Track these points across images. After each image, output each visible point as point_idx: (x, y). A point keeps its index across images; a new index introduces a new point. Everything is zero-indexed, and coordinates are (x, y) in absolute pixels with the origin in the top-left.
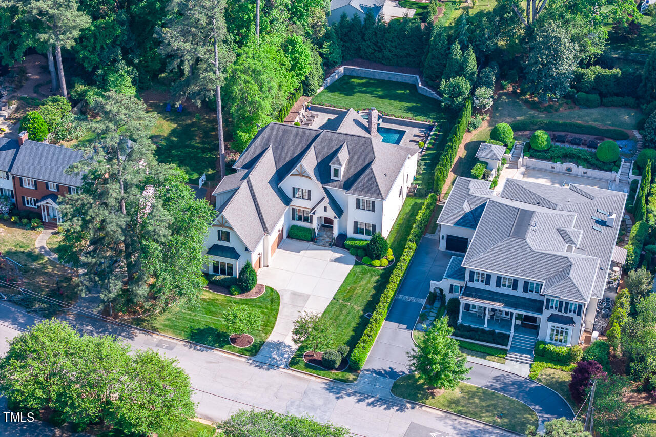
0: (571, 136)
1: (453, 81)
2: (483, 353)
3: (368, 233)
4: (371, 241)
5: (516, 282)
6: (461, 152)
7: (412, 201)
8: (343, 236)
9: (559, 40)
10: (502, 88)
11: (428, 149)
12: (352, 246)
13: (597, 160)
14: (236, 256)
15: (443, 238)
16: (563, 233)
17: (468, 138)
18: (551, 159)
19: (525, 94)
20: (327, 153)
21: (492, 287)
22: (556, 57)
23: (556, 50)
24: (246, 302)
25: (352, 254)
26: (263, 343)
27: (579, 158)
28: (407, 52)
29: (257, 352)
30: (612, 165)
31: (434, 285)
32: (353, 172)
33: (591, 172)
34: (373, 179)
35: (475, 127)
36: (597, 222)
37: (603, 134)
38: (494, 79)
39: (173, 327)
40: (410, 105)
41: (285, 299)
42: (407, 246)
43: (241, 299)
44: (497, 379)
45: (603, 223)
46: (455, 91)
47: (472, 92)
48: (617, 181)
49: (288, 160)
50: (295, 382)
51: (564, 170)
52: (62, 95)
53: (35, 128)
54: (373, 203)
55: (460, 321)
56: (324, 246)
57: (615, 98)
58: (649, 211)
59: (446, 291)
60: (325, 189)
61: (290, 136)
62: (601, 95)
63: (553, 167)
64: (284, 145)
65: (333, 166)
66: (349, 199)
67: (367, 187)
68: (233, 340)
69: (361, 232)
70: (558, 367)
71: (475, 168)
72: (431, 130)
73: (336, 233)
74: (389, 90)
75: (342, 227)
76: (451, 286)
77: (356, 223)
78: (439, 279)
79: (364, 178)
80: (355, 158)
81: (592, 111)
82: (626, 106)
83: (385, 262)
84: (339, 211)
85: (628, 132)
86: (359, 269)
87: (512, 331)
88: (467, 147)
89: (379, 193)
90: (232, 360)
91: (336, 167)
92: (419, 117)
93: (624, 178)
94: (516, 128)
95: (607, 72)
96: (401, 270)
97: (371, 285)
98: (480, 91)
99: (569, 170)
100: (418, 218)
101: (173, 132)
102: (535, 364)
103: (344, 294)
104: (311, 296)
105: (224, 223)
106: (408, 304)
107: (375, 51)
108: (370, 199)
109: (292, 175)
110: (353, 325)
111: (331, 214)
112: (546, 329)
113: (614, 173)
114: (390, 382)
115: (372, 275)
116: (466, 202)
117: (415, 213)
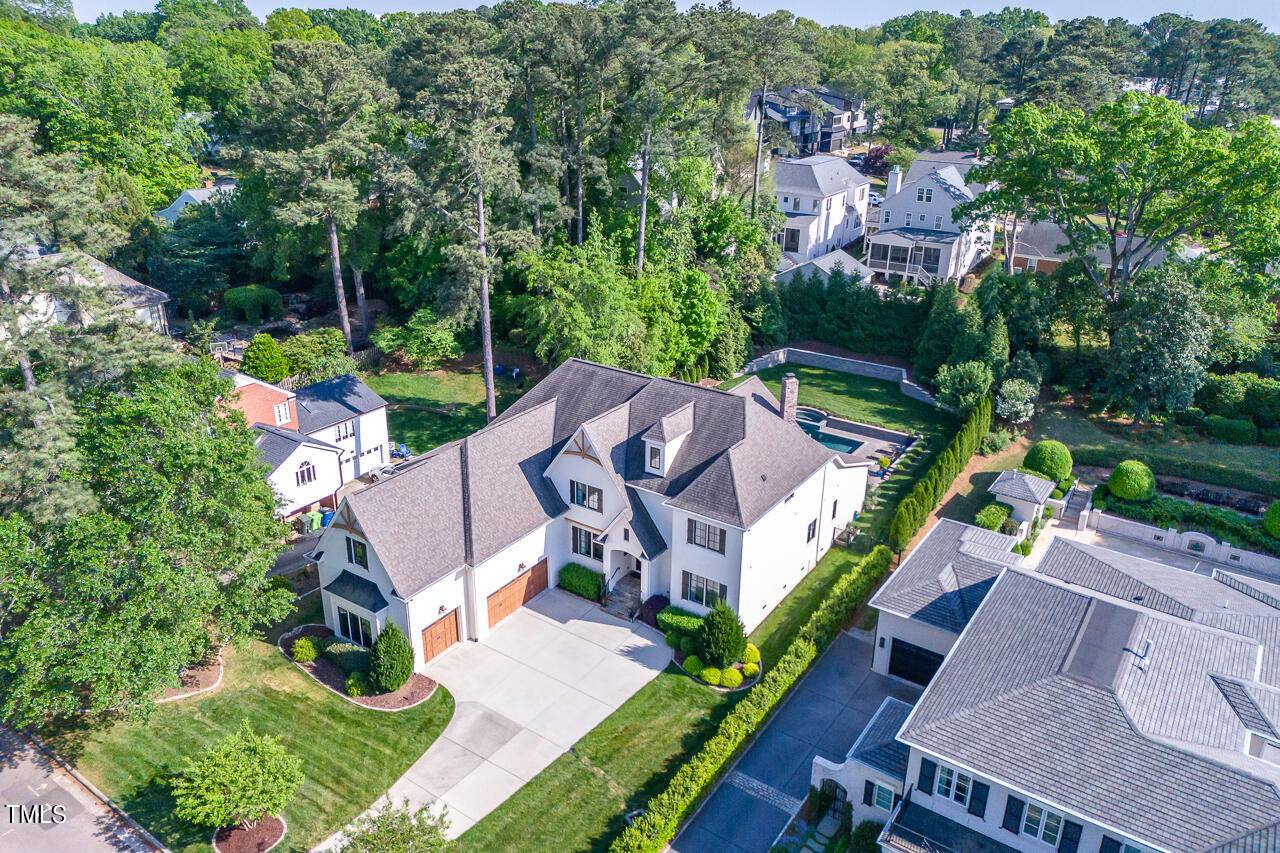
0: (1196, 487)
1: (960, 368)
3: (711, 602)
4: (709, 622)
6: (960, 485)
7: (841, 557)
8: (660, 601)
10: (1056, 396)
11: (896, 472)
12: (670, 626)
13: (1267, 534)
14: (377, 602)
15: (882, 645)
16: (1232, 692)
17: (978, 464)
18: (1156, 520)
19: (1098, 410)
21: (991, 826)
23: (1176, 321)
24: (361, 719)
25: (669, 643)
27: (1221, 526)
28: (890, 330)
31: (822, 768)
32: (695, 461)
33: (1249, 557)
34: (727, 478)
35: (995, 448)
37: (1268, 491)
38: (1040, 379)
39: (120, 760)
40: (882, 407)
41: (457, 729)
42: (792, 648)
43: (359, 708)
46: (965, 385)
47: (996, 390)
51: (1185, 546)
54: (723, 533)
56: (619, 615)
59: (855, 796)
60: (633, 495)
61: (595, 383)
62: (1259, 422)
63: (1159, 538)
64: (578, 400)
65: (650, 443)
66: (675, 518)
67: (713, 495)
69: (698, 599)
71: (984, 512)
72: (908, 445)
73: (646, 590)
75: (661, 577)
76: (869, 786)
77: (686, 576)
79: (710, 474)
80: (705, 433)
83: (733, 676)
84: (655, 543)
86: (670, 681)
88: (974, 479)
89: (735, 511)
91: (656, 444)
92: (892, 425)
94: (1081, 461)
95: (1272, 383)
96: (759, 705)
98: (1010, 386)
99: (1197, 546)
100: (837, 590)
103: (603, 743)
104: (523, 732)
105: (352, 521)
106: (750, 803)
107: (840, 328)
108: (717, 523)
109: (567, 452)
111: (635, 548)
115: (692, 703)
116: (949, 568)
117: (834, 579)
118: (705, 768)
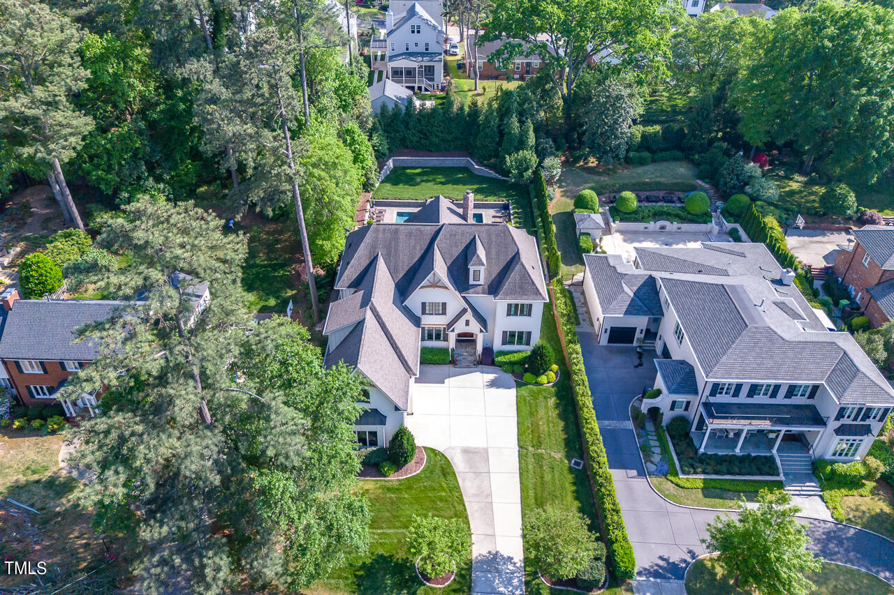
1: (517, 155)
3: (521, 340)
4: (535, 354)
5: (777, 388)
12: (505, 363)
13: (689, 213)
14: (381, 420)
15: (606, 332)
18: (642, 220)
19: (579, 161)
20: (457, 251)
21: (742, 398)
24: (409, 485)
25: (505, 371)
26: (470, 566)
27: (669, 214)
29: (470, 588)
30: (704, 218)
31: (647, 403)
32: (496, 270)
33: (686, 227)
34: (526, 276)
35: (551, 200)
36: (772, 282)
40: (475, 187)
41: (459, 464)
43: (399, 480)
45: (779, 283)
46: (523, 166)
47: (540, 164)
48: (714, 231)
49: (406, 268)
51: (657, 229)
52: (76, 226)
53: (41, 275)
54: (530, 306)
56: (468, 367)
59: (665, 409)
60: (464, 298)
61: (402, 237)
62: (650, 151)
63: (646, 228)
64: (396, 250)
66: (497, 306)
67: (521, 287)
69: (512, 342)
71: (582, 241)
72: (508, 209)
74: (448, 176)
75: (489, 340)
76: (674, 402)
77: (505, 333)
78: (655, 396)
79: (514, 276)
80: (494, 252)
81: (646, 168)
82: (675, 159)
83: (551, 375)
85: (692, 183)
89: (537, 292)
91: (475, 268)
92: (489, 198)
93: (720, 228)
95: (650, 130)
97: (554, 413)
98: (548, 162)
99: (663, 227)
103: (528, 437)
104: (490, 451)
106: (614, 433)
109: (422, 287)
110: (569, 487)
111: (474, 327)
113: (709, 225)
114: (678, 585)
115: (545, 398)
116: (623, 284)
118: (594, 426)
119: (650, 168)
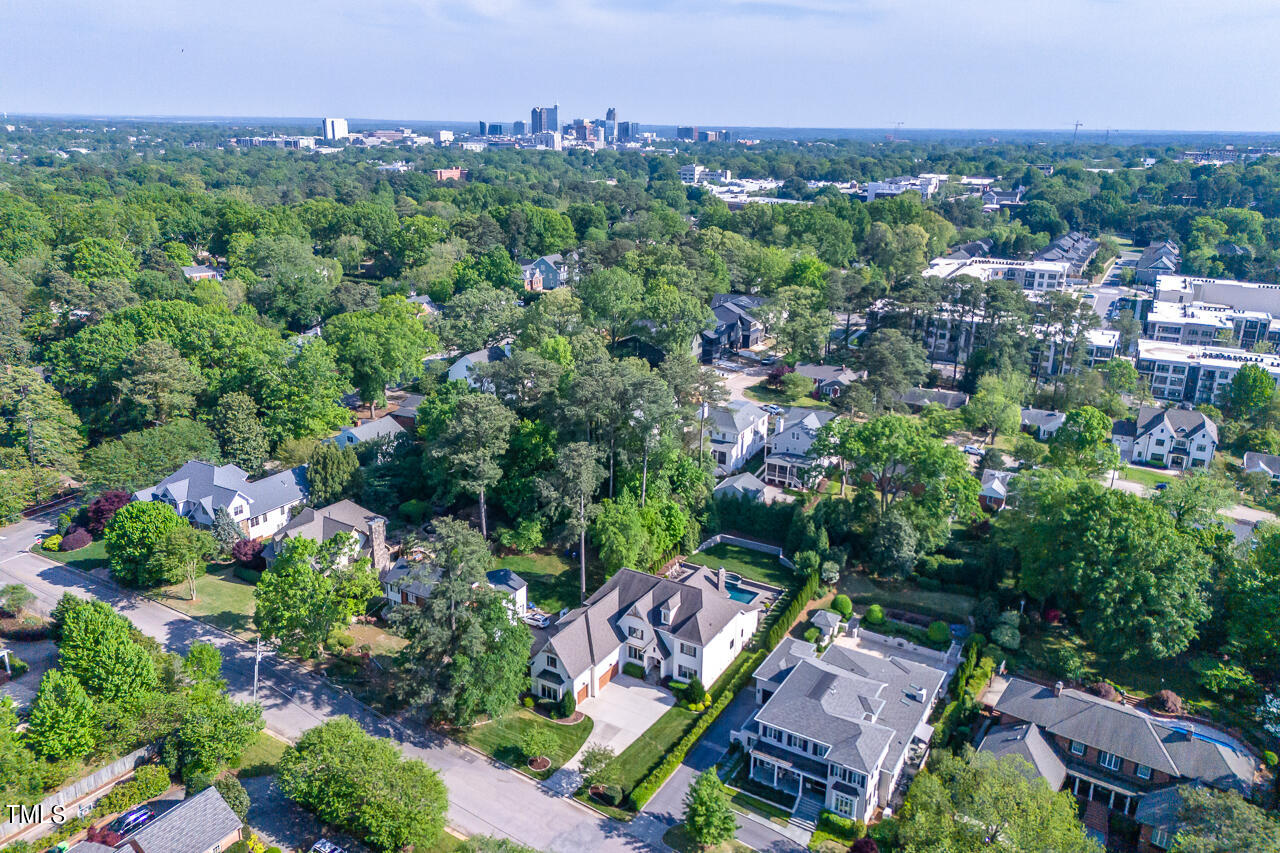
0: (908, 615)
1: (805, 554)
2: (768, 814)
3: (691, 676)
4: (690, 685)
5: (805, 742)
6: (802, 617)
7: (746, 655)
8: (669, 678)
9: (900, 527)
10: (853, 566)
11: (773, 610)
12: (674, 688)
13: (927, 638)
14: (560, 681)
15: (759, 692)
16: (863, 701)
17: (811, 605)
18: (885, 633)
19: (873, 574)
20: (662, 600)
21: (784, 745)
22: (897, 542)
23: (898, 536)
24: (559, 728)
25: (675, 696)
26: (557, 769)
27: (911, 635)
29: (548, 777)
30: (941, 645)
31: (734, 734)
32: (682, 618)
33: (921, 649)
34: (696, 626)
35: (820, 597)
36: (907, 695)
37: (939, 616)
38: (845, 557)
39: (482, 742)
40: (769, 572)
41: (597, 730)
42: (723, 694)
43: (558, 723)
44: (775, 844)
45: (913, 697)
46: (806, 563)
47: (821, 565)
48: (945, 661)
49: (628, 601)
50: (571, 813)
51: (896, 644)
52: (481, 530)
54: (695, 649)
55: (751, 775)
56: (652, 684)
57: (956, 586)
58: (966, 693)
59: (744, 743)
60: (656, 632)
61: (636, 581)
62: (942, 580)
63: (886, 641)
64: (629, 586)
65: (663, 611)
66: (675, 642)
67: (690, 633)
68: (532, 763)
69: (685, 675)
70: (840, 841)
71: (807, 632)
72: (780, 595)
73: (663, 674)
74: (755, 558)
75: (669, 668)
76: (748, 738)
77: (680, 667)
78: (739, 730)
79: (689, 624)
80: (685, 605)
81: (933, 594)
82: (967, 594)
83: (701, 707)
84: (667, 653)
85: (964, 617)
86: (676, 710)
87: (800, 794)
88: (808, 613)
89: (699, 640)
90: (522, 781)
91: (666, 610)
92: (773, 583)
93: (952, 659)
94: (855, 602)
95: (950, 561)
96: (711, 716)
97: (681, 728)
98: (827, 565)
99: (900, 645)
100: (742, 670)
101: (564, 573)
102: (817, 833)
103: (654, 732)
104: (622, 731)
105: (551, 650)
106: (708, 750)
107: (748, 523)
108: (693, 645)
109: (629, 613)
110: (651, 764)
111: (658, 655)
112: (833, 797)
113: (942, 653)
114: (665, 827)
115: (685, 718)
116: (783, 660)
117: (741, 665)
118: (693, 738)
119: (937, 595)
